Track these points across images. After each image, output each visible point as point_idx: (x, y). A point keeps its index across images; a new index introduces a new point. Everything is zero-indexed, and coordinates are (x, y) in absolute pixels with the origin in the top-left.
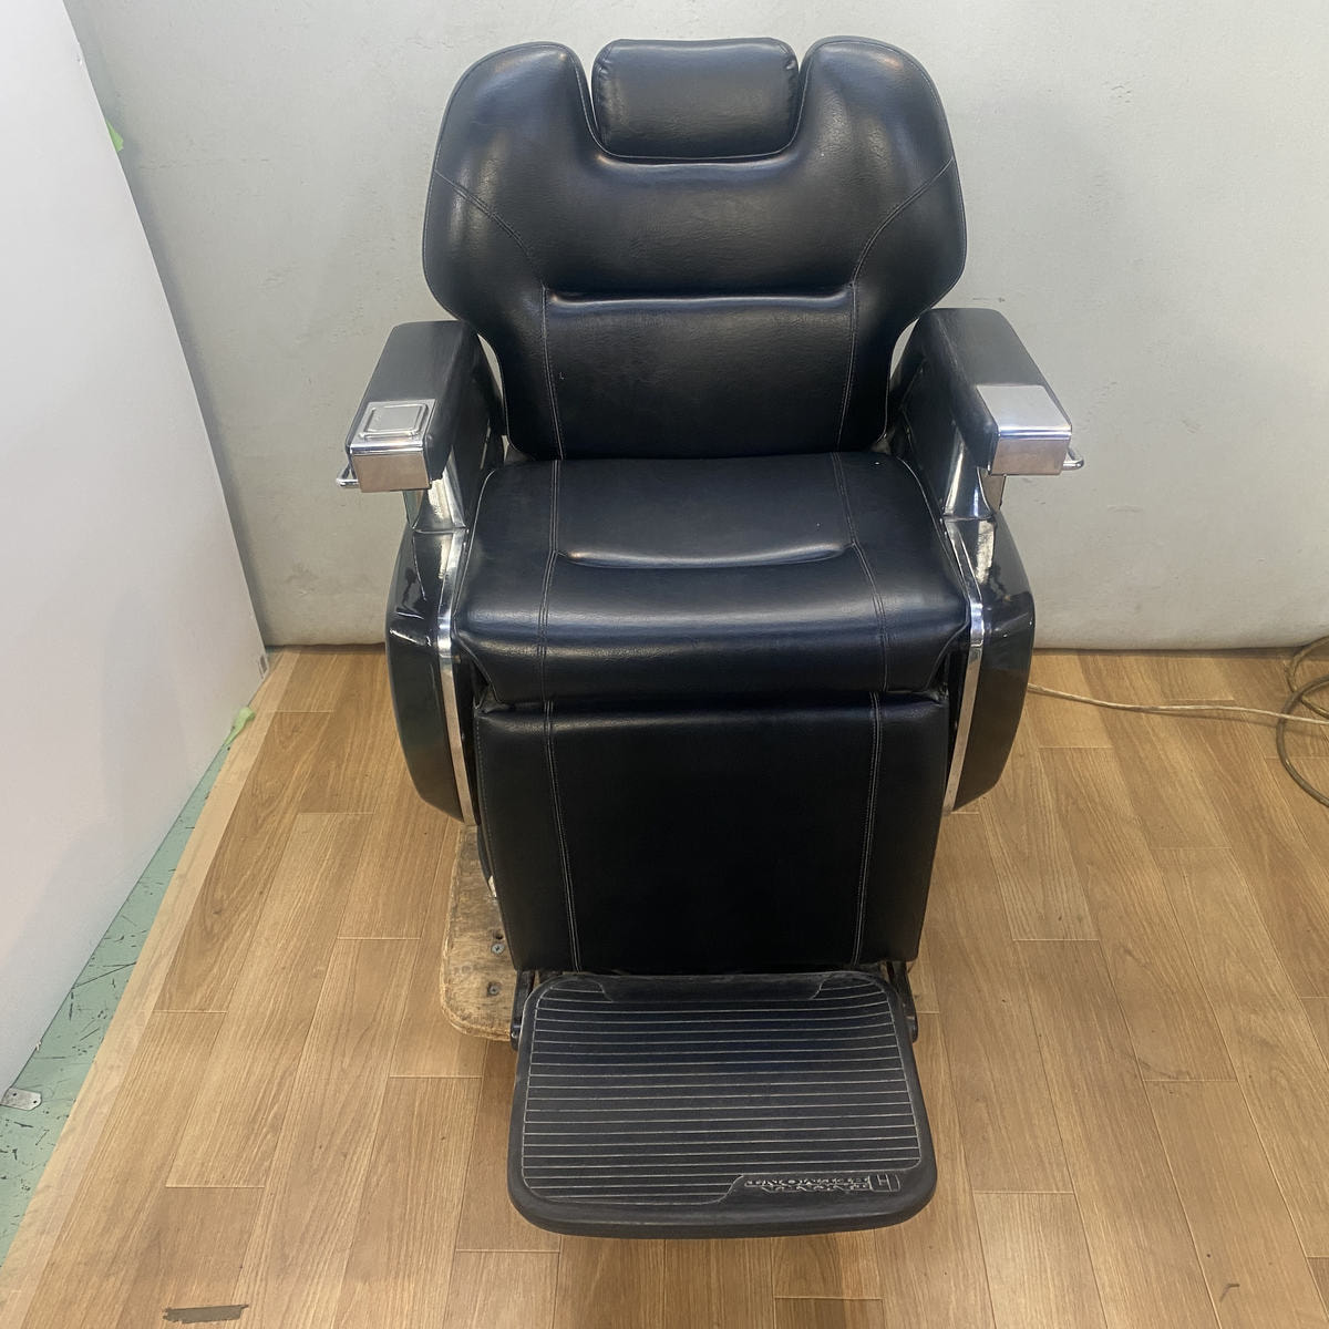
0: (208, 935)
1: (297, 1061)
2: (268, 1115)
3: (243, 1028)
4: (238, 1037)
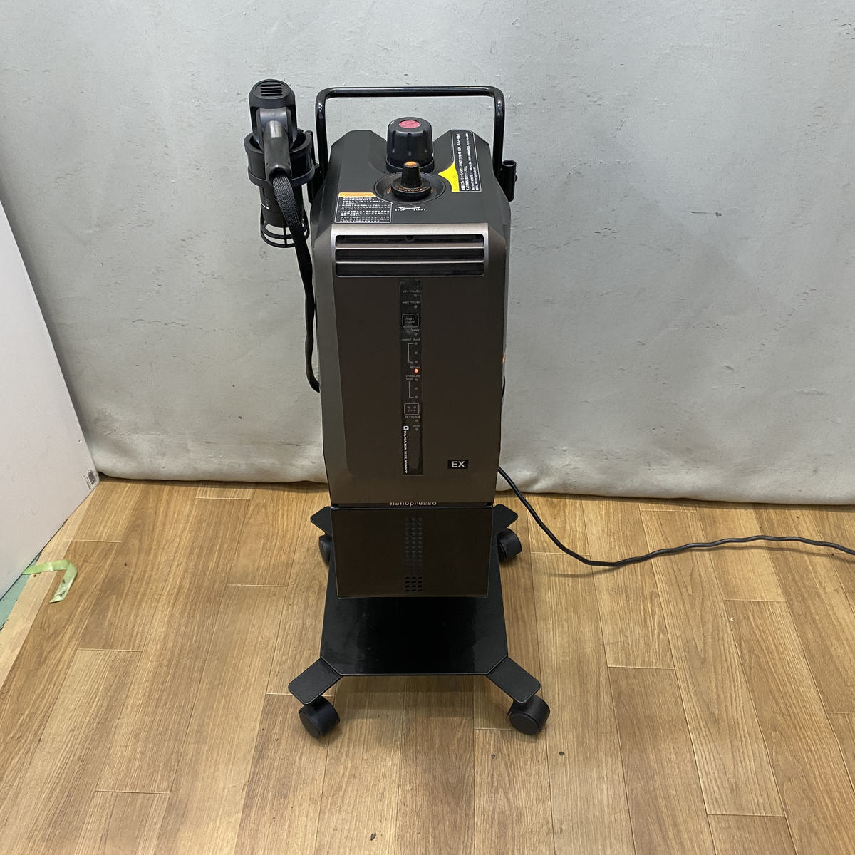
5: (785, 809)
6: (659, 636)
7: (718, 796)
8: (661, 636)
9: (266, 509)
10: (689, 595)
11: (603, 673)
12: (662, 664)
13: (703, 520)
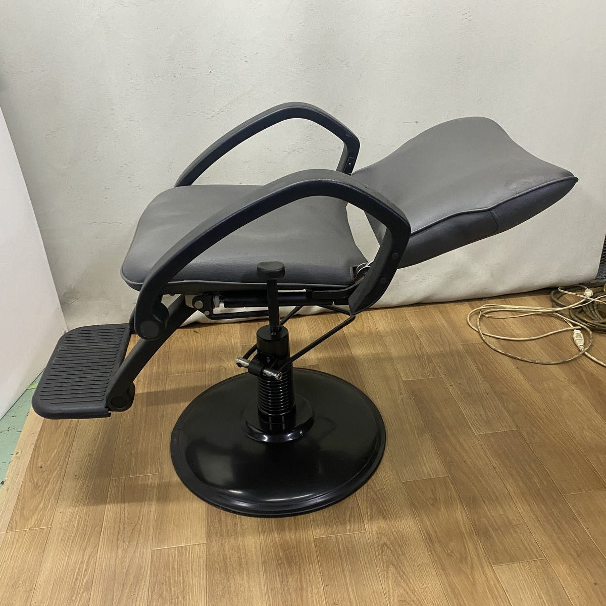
0: (36, 486)
1: (96, 548)
2: (83, 582)
3: (62, 534)
4: (60, 540)
5: (517, 426)
6: (429, 364)
7: (479, 427)
8: (430, 364)
9: (182, 339)
10: (441, 344)
11: (401, 384)
12: (433, 375)
13: (441, 312)
